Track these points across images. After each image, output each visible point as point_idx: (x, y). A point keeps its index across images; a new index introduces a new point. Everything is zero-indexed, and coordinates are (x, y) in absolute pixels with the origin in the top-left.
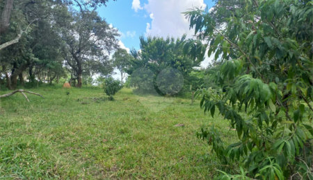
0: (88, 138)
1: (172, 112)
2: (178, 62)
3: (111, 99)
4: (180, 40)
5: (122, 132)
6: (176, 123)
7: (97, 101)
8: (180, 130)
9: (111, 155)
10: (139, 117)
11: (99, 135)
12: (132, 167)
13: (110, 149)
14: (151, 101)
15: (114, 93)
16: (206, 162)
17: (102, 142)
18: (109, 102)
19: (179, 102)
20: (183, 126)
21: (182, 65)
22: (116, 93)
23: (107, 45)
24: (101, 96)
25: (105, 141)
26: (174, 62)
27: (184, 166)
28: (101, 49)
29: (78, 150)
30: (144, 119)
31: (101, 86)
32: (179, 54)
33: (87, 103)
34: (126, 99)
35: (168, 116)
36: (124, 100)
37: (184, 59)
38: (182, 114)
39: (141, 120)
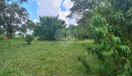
0: (30, 64)
1: (59, 48)
2: (57, 26)
3: (30, 44)
5: (42, 60)
6: (62, 53)
7: (24, 45)
9: (42, 70)
10: (46, 52)
11: (33, 62)
12: (53, 74)
13: (40, 68)
14: (47, 44)
15: (31, 41)
16: (80, 69)
17: (36, 65)
18: (30, 46)
20: (66, 54)
21: (59, 28)
22: (32, 41)
23: (24, 19)
24: (24, 43)
25: (37, 64)
26: (55, 27)
27: (73, 71)
28: (21, 21)
29: (27, 70)
30: (49, 52)
31: (21, 37)
32: (57, 23)
33: (19, 47)
34: (36, 44)
35: (58, 50)
36: (35, 44)
37: (60, 25)
38: (63, 49)
39: (48, 53)
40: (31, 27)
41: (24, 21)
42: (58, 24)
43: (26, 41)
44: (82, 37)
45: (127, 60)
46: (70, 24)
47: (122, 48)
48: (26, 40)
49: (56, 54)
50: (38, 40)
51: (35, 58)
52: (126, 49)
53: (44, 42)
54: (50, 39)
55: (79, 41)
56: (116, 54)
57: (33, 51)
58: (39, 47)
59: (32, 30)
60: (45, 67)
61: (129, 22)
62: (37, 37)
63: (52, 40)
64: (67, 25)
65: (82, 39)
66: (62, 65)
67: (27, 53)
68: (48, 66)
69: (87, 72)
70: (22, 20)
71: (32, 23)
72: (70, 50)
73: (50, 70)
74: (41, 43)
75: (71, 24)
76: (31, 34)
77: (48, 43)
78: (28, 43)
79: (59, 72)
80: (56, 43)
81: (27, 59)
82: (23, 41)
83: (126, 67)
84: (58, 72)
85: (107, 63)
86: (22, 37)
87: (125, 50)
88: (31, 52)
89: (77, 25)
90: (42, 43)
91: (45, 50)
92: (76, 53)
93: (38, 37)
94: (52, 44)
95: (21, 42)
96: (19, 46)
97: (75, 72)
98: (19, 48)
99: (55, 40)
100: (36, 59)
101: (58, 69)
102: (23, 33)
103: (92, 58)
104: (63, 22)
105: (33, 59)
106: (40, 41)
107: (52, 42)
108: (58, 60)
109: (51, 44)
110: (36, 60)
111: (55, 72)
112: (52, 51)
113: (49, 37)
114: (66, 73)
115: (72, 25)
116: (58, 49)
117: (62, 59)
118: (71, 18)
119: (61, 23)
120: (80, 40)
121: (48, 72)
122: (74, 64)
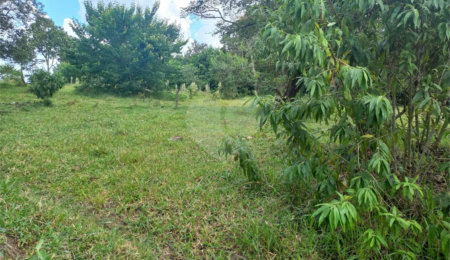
0: (49, 167)
1: (156, 120)
2: (149, 46)
3: (48, 104)
4: (151, 10)
5: (97, 154)
6: (169, 136)
8: (180, 144)
9: (97, 186)
10: (110, 130)
11: (64, 161)
12: (137, 198)
13: (91, 179)
14: (114, 105)
15: (51, 95)
16: (230, 181)
17: (73, 171)
18: (47, 109)
19: (156, 105)
20: (181, 139)
21: (156, 50)
22: (54, 95)
23: (21, 11)
24: (26, 99)
25: (77, 168)
26: (143, 45)
27: (206, 188)
28: (9, 18)
29: (41, 185)
30: (121, 133)
31: (11, 82)
32: (151, 32)
33: (6, 113)
34: (73, 103)
35: (154, 127)
36: (69, 104)
37: (160, 41)
38: (172, 123)
39: (117, 134)
40: (49, 45)
41: (23, 19)
42: (152, 37)
43: (32, 95)
44: (235, 88)
45: (381, 143)
46: (195, 42)
47: (369, 104)
48: (32, 91)
49: (146, 137)
50: (80, 91)
51: (71, 147)
52: (381, 106)
53: (101, 101)
54: (124, 91)
55: (226, 101)
56: (349, 124)
57: (61, 126)
58: (83, 115)
59: (53, 54)
60: (106, 177)
61: (400, 15)
62: (74, 81)
63: (129, 95)
64: (185, 43)
65: (234, 95)
66: (169, 170)
67: (38, 133)
68: (120, 172)
69: (250, 189)
70: (12, 13)
71: (54, 28)
72: (194, 126)
73: (125, 184)
74: (89, 101)
75: (200, 42)
76: (52, 72)
77: (117, 102)
78: (40, 100)
79: (159, 191)
80: (145, 104)
81: (38, 152)
82: (21, 95)
83: (376, 161)
84: (153, 191)
85: (316, 156)
86: (16, 80)
87: (377, 109)
88: (52, 131)
89: (221, 46)
90: (94, 104)
91: (105, 126)
92: (214, 136)
93: (77, 83)
94: (131, 108)
95: (13, 96)
96: (6, 110)
97: (211, 190)
98: (6, 117)
99: (143, 95)
100: (75, 151)
101: (155, 182)
102: (17, 67)
103: (268, 150)
104: (172, 32)
105: (61, 152)
106: (86, 95)
107: (129, 102)
108: (155, 156)
109: (127, 106)
110: (73, 155)
111: (145, 190)
112: (130, 128)
113: (118, 82)
114: (182, 195)
115: (201, 47)
116: (154, 123)
117: (167, 153)
118: (202, 16)
119: (166, 33)
120: (227, 97)
121: (118, 191)
122: (207, 168)
